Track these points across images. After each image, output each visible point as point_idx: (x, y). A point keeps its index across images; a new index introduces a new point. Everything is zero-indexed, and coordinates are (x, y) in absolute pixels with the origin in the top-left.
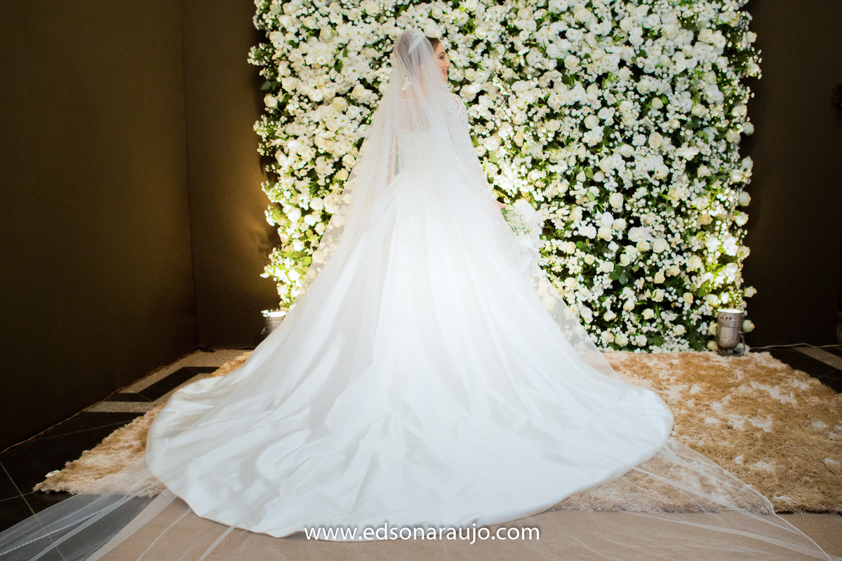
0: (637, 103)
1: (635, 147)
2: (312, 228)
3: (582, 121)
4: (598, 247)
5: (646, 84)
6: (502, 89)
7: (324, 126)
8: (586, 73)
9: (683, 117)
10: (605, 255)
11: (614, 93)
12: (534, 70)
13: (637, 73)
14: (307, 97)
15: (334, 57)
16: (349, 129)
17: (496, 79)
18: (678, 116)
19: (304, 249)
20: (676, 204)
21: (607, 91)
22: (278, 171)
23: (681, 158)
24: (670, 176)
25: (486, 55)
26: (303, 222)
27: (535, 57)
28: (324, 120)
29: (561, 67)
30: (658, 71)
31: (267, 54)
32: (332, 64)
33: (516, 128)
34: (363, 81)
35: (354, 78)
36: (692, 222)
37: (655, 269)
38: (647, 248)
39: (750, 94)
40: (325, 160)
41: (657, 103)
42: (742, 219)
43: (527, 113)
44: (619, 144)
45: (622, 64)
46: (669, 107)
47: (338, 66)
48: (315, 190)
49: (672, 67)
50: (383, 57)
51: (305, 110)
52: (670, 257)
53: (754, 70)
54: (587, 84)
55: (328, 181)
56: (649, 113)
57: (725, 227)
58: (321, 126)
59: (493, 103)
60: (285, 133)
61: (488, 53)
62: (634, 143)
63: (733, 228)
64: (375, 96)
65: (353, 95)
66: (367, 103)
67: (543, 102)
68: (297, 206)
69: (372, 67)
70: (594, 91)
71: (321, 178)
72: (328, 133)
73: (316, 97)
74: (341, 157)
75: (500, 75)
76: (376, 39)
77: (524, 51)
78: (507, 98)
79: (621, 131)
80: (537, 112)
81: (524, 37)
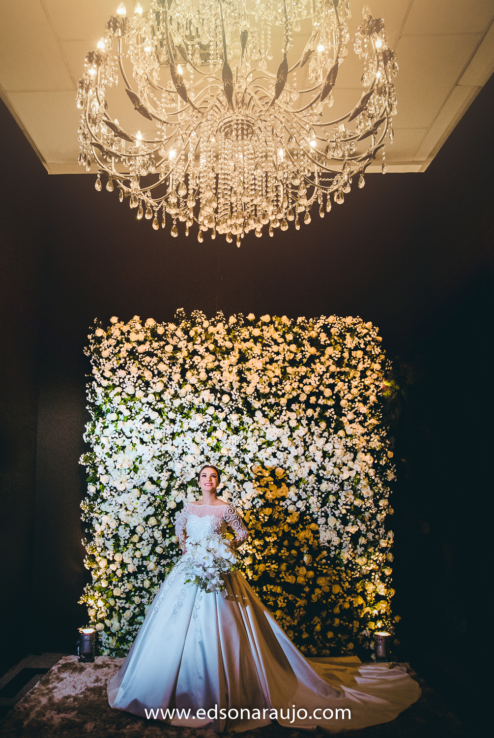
0: (320, 498)
1: (319, 525)
2: (114, 572)
3: (286, 509)
4: (295, 589)
5: (324, 486)
6: (236, 486)
8: (289, 479)
9: (348, 507)
10: (302, 594)
11: (305, 490)
12: (256, 476)
13: (319, 479)
14: (115, 488)
15: (134, 463)
16: (141, 509)
17: (233, 480)
18: (344, 507)
19: (108, 586)
20: (345, 562)
21: (301, 490)
22: (94, 534)
23: (348, 533)
24: (341, 544)
25: (228, 465)
26: (109, 567)
27: (257, 467)
28: (125, 503)
29: (273, 473)
30: (333, 477)
31: (91, 459)
32: (132, 468)
33: (245, 511)
34: (151, 479)
35: (145, 477)
36: (356, 574)
37: (334, 604)
38: (327, 589)
39: (390, 492)
40: (125, 528)
41: (332, 498)
42: (388, 572)
43: (252, 502)
44: (309, 523)
45: (311, 472)
46: (339, 501)
47: (136, 469)
48: (117, 546)
49: (341, 475)
50: (164, 465)
51: (114, 496)
52: (342, 597)
53: (391, 476)
54: (289, 485)
55: (126, 542)
56: (328, 505)
57: (377, 576)
58: (124, 507)
60: (99, 509)
62: (319, 522)
63: (383, 578)
64: (158, 489)
65: (144, 488)
67: (261, 496)
68: (105, 557)
69: (156, 470)
70: (293, 489)
71: (122, 540)
72: (128, 512)
73: (120, 488)
74: (135, 527)
75: (236, 478)
76: (160, 454)
77: (250, 464)
78: (240, 492)
79: (311, 515)
80: (258, 502)
81: (251, 455)
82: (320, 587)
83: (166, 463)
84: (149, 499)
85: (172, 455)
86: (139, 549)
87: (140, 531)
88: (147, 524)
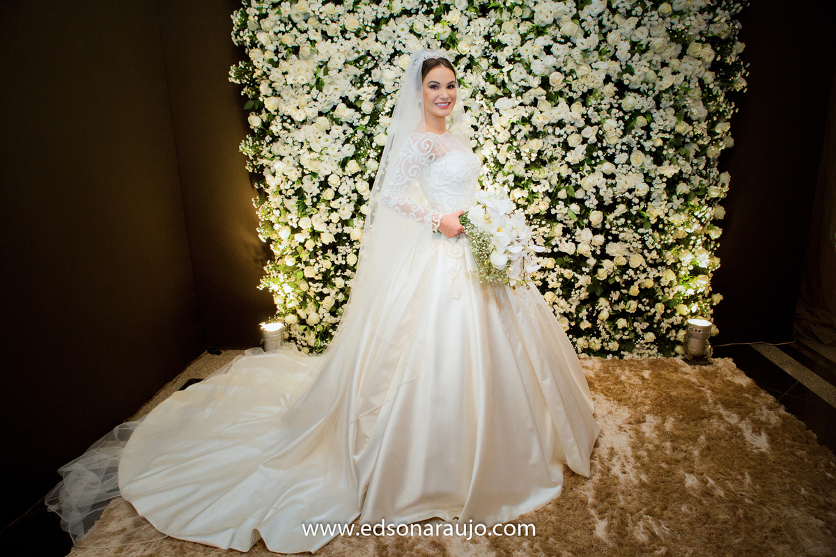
0: (621, 122)
1: (617, 166)
2: (302, 244)
3: (566, 140)
4: (577, 262)
5: (630, 101)
6: (484, 105)
7: (308, 147)
8: (570, 90)
9: (667, 136)
10: (584, 269)
11: (598, 110)
12: (517, 88)
13: (622, 90)
14: (289, 117)
15: (315, 74)
16: (333, 149)
17: (479, 96)
18: (661, 135)
19: (296, 264)
20: (653, 221)
21: (591, 109)
22: (267, 191)
23: (661, 176)
24: (649, 193)
25: (469, 71)
26: (293, 239)
27: (519, 73)
28: (308, 140)
29: (545, 83)
30: (644, 87)
31: (247, 72)
32: (313, 82)
33: (499, 146)
34: (345, 100)
35: (336, 99)
36: (668, 239)
37: (630, 283)
38: (623, 262)
39: (734, 109)
40: (312, 180)
41: (641, 121)
42: (716, 233)
43: (510, 131)
44: (601, 162)
45: (608, 79)
46: (653, 125)
47: (319, 84)
48: (302, 207)
49: (658, 83)
50: (364, 75)
51: (289, 131)
52: (644, 271)
53: (740, 84)
54: (570, 101)
55: (315, 200)
56: (633, 132)
57: (699, 242)
58: (306, 147)
59: (476, 120)
60: (270, 152)
61: (471, 69)
62: (616, 161)
63: (706, 245)
64: (358, 115)
65: (336, 114)
66: (350, 122)
67: (525, 121)
68: (287, 224)
69: (354, 85)
70: (578, 108)
71: (308, 197)
72: (312, 154)
73: (298, 117)
74: (327, 177)
75: (483, 92)
76: (356, 56)
77: (508, 67)
78: (490, 116)
79: (604, 149)
80: (520, 131)
81: (508, 52)
82: (612, 258)
83: (368, 72)
84: (344, 133)
85: (377, 58)
86: (336, 210)
87: (334, 182)
88: (344, 170)
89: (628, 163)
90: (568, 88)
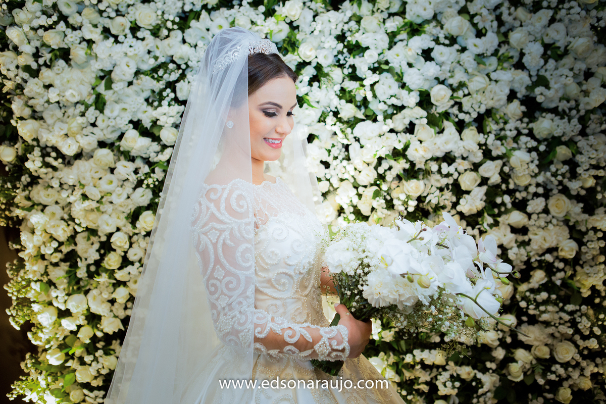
0: (534, 154)
1: (529, 216)
2: (74, 333)
3: (456, 180)
4: (478, 355)
5: (545, 125)
6: (338, 132)
7: (81, 192)
8: (461, 110)
9: (600, 173)
10: (489, 365)
11: (500, 138)
12: (385, 107)
14: (55, 149)
15: (93, 89)
16: (119, 195)
17: (331, 119)
19: (66, 362)
20: (586, 293)
21: (492, 137)
22: (22, 254)
23: (596, 230)
25: (316, 84)
26: (60, 325)
27: (387, 86)
28: (83, 182)
29: (425, 101)
30: (563, 105)
32: (91, 100)
33: (361, 190)
34: (137, 125)
35: (123, 122)
37: (561, 383)
38: (544, 353)
40: (89, 239)
41: (563, 152)
43: (376, 168)
44: (507, 211)
45: (512, 96)
46: (579, 158)
47: (100, 104)
48: (75, 278)
49: (583, 100)
50: (164, 90)
51: (55, 169)
52: (578, 366)
54: (461, 126)
55: (93, 268)
56: (553, 168)
58: (78, 192)
59: (327, 153)
60: (28, 199)
61: (319, 81)
62: (529, 209)
64: (156, 147)
65: (124, 145)
66: (144, 156)
67: (397, 154)
68: (50, 304)
69: (151, 104)
70: (472, 137)
71: (82, 265)
72: (87, 203)
73: (69, 149)
74: (110, 235)
75: (336, 114)
76: (152, 63)
77: (370, 78)
78: (347, 147)
79: (511, 192)
80: (390, 168)
81: (370, 58)
82: (528, 348)
83: (172, 85)
84: (136, 172)
85: (183, 67)
86: (124, 284)
87: (118, 244)
88: (134, 227)
89: (546, 211)
90: (456, 108)
